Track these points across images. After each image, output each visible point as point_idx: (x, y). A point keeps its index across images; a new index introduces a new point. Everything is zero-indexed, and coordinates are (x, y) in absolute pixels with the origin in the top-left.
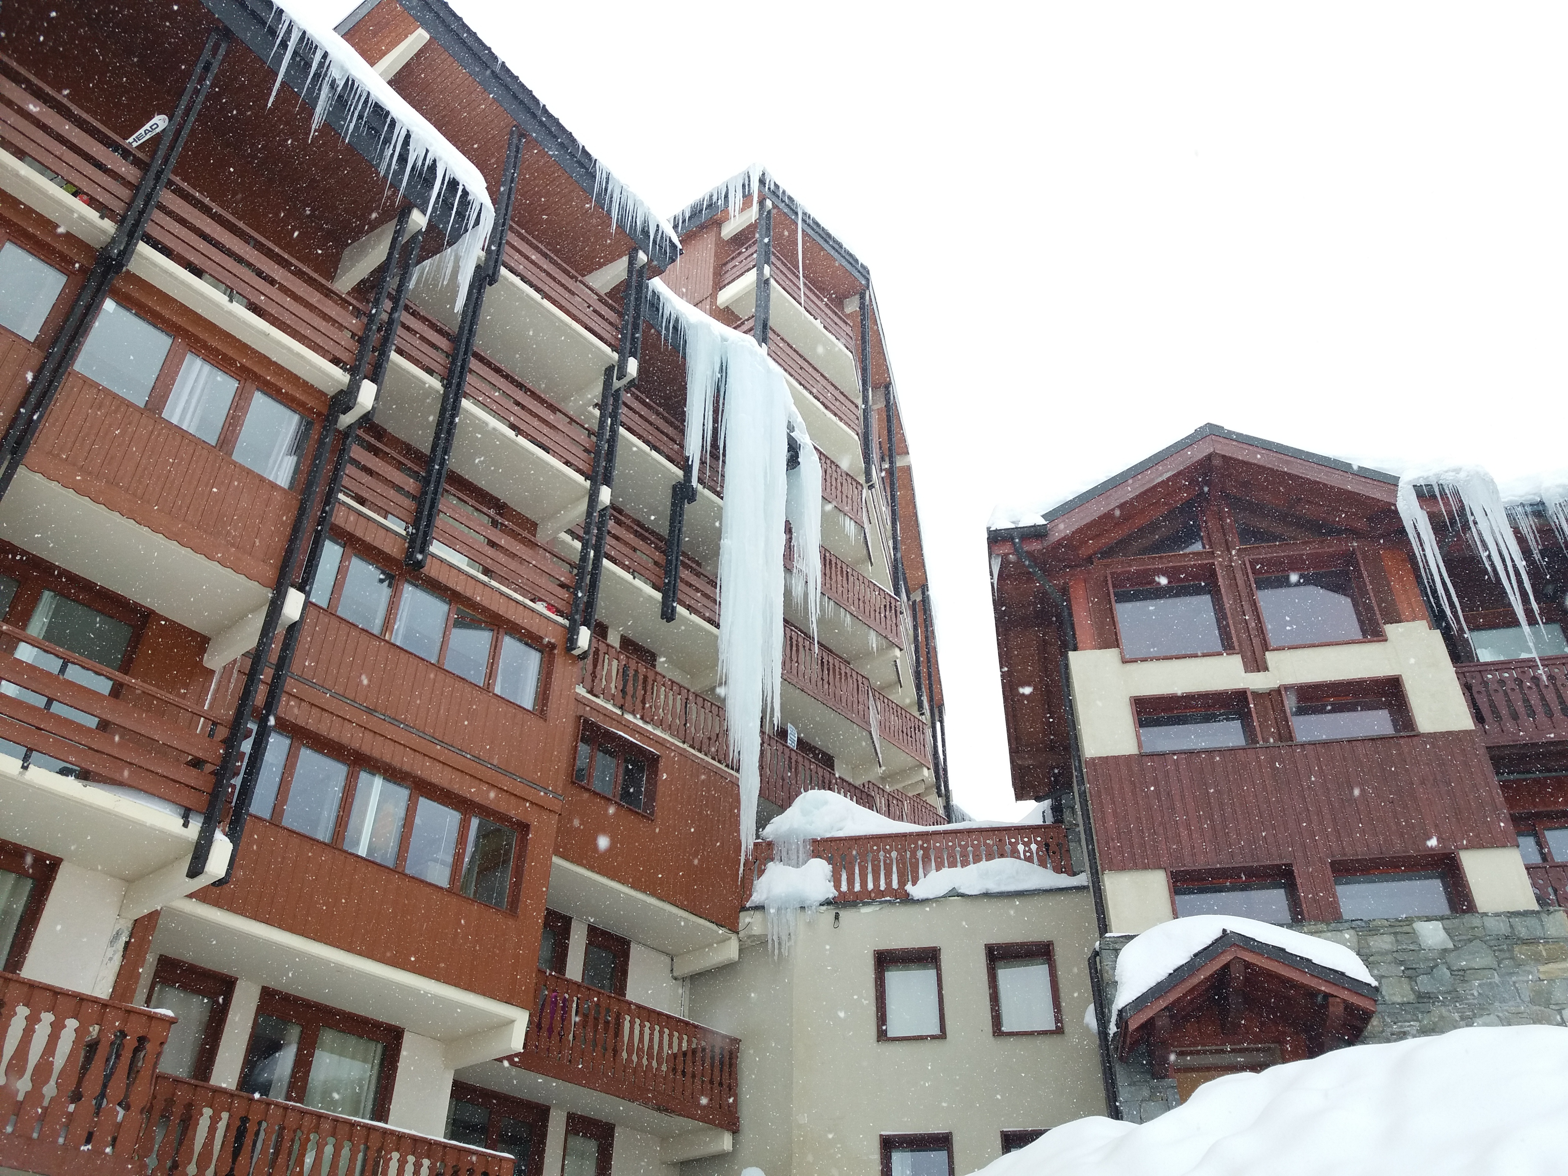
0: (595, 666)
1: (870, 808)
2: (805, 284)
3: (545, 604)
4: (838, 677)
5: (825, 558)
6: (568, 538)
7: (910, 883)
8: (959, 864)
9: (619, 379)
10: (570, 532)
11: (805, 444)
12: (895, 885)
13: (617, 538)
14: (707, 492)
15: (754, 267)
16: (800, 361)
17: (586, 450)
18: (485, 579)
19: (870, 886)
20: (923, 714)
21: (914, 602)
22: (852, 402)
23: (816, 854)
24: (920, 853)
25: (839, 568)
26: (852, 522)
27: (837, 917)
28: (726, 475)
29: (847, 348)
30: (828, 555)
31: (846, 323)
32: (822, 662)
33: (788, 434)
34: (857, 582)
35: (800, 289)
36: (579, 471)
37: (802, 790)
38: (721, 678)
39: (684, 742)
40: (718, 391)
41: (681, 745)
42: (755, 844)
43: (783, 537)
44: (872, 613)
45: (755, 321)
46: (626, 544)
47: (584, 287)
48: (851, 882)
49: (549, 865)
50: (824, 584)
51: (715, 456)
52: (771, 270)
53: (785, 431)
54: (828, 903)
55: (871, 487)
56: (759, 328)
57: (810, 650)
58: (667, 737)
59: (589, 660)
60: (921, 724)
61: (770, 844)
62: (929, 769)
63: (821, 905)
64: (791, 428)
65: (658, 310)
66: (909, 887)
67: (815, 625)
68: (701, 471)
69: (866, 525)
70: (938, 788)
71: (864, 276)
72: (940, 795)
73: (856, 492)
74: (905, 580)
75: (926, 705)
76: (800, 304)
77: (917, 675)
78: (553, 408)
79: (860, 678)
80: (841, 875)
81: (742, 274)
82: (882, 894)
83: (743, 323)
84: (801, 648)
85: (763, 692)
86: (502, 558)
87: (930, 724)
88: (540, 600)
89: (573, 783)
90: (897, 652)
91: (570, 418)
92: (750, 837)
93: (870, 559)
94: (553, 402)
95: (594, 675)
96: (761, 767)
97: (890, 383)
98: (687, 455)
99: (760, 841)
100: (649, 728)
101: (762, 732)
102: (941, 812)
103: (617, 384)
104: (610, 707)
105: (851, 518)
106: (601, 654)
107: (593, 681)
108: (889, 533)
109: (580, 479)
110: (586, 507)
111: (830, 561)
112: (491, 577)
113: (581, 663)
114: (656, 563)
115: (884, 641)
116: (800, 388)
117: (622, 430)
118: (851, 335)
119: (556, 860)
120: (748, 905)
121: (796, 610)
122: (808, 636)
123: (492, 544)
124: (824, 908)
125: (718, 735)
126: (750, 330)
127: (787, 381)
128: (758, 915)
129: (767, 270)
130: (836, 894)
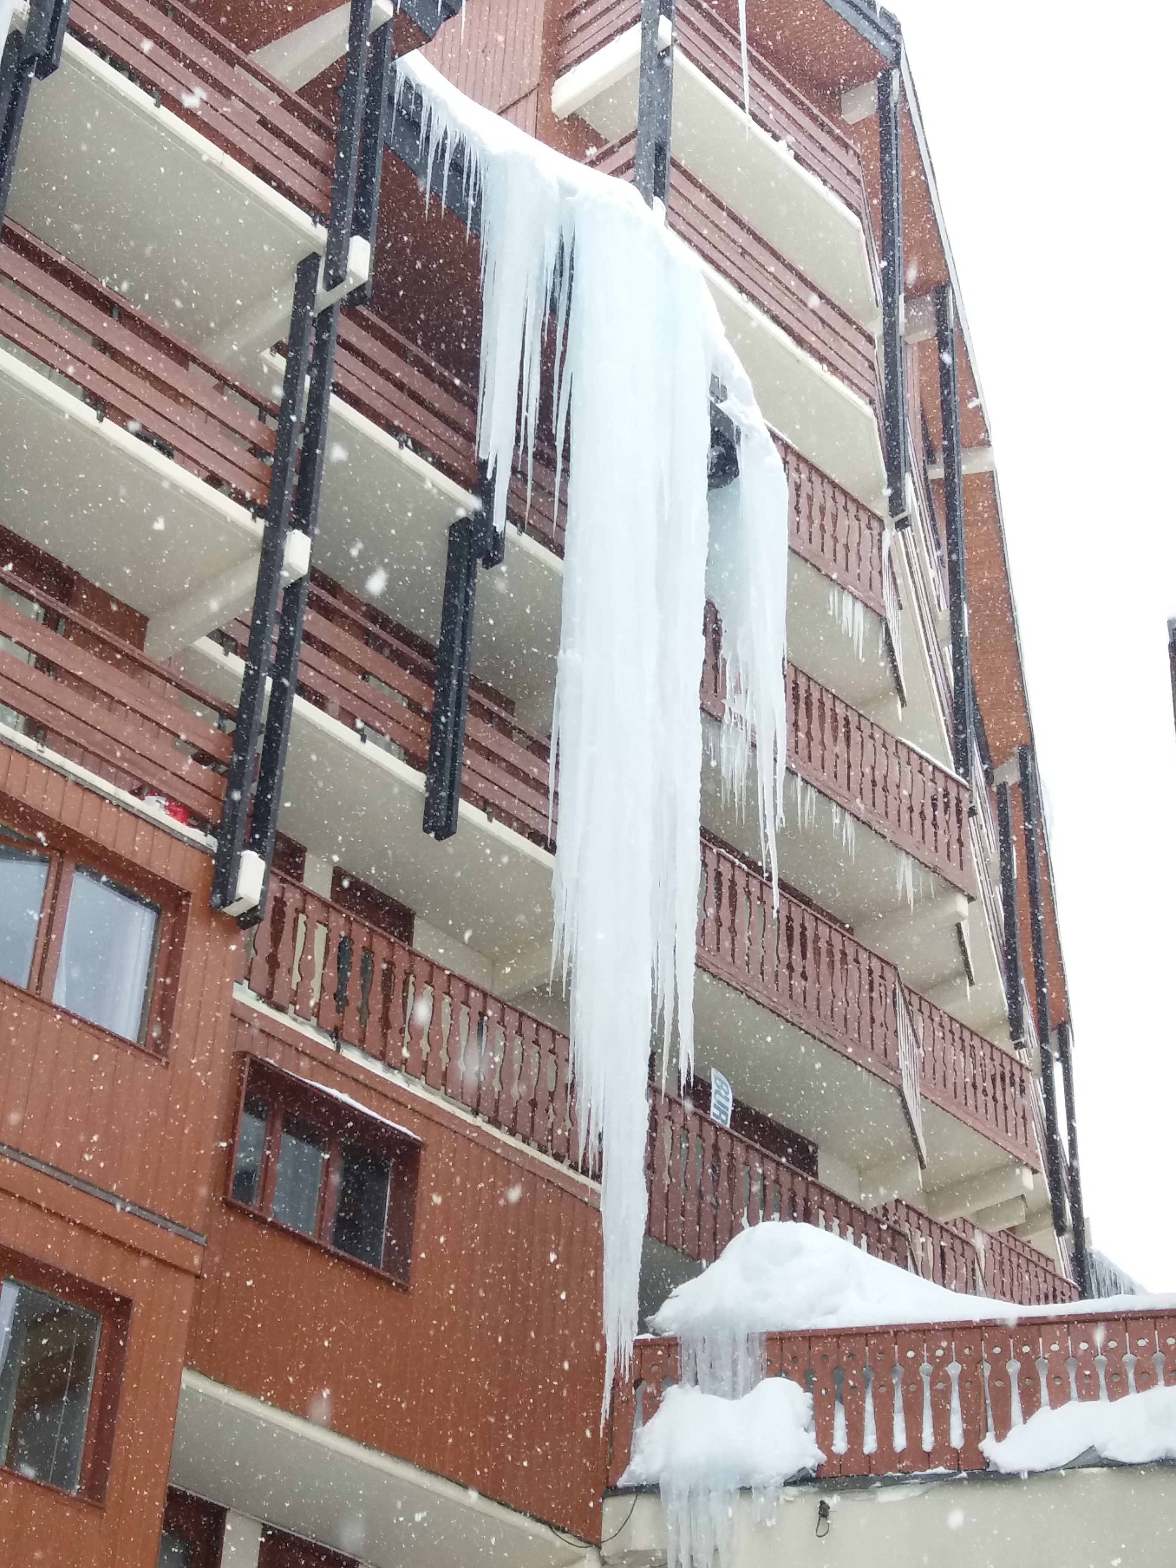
0: (276, 938)
1: (902, 1262)
2: (752, 58)
3: (164, 801)
4: (825, 959)
5: (796, 688)
6: (213, 649)
7: (990, 1435)
8: (1103, 1393)
9: (329, 287)
10: (221, 637)
11: (751, 428)
12: (957, 1440)
13: (325, 649)
14: (528, 542)
15: (635, 21)
16: (743, 238)
17: (256, 451)
18: (29, 744)
19: (900, 1441)
20: (1019, 1046)
21: (1003, 785)
22: (860, 329)
23: (775, 1369)
24: (1013, 1367)
25: (828, 713)
26: (859, 606)
27: (824, 1511)
28: (570, 502)
29: (850, 206)
30: (802, 681)
31: (846, 146)
32: (790, 929)
33: (713, 407)
34: (869, 744)
35: (740, 70)
36: (239, 498)
37: (744, 1221)
38: (559, 969)
39: (476, 1112)
40: (554, 311)
41: (469, 1118)
42: (639, 1346)
43: (700, 643)
44: (905, 817)
45: (639, 147)
46: (343, 660)
47: (249, 77)
48: (855, 1432)
49: (174, 1392)
50: (794, 749)
51: (545, 459)
52: (675, 27)
53: (703, 399)
54: (801, 1479)
55: (902, 524)
56: (646, 160)
57: (760, 899)
58: (437, 1100)
59: (265, 928)
60: (1016, 1070)
61: (671, 1345)
62: (1035, 1171)
63: (787, 1484)
64: (718, 391)
65: (418, 126)
66: (989, 1446)
67: (772, 845)
68: (515, 494)
69: (891, 613)
70: (1058, 1215)
71: (887, 37)
72: (1061, 1231)
73: (866, 532)
74: (981, 736)
75: (1029, 1021)
76: (742, 106)
77: (1009, 953)
78: (182, 357)
79: (875, 964)
80: (832, 1416)
81: (609, 38)
82: (927, 1459)
83: (611, 152)
84: (742, 898)
85: (654, 997)
86: (71, 699)
87: (1037, 1067)
88: (154, 791)
89: (230, 1206)
90: (961, 905)
91: (219, 377)
92: (626, 1329)
93: (900, 690)
94: (183, 343)
95: (273, 962)
96: (650, 1167)
97: (949, 283)
98: (483, 456)
99: (648, 1336)
100: (397, 1079)
101: (653, 1090)
102: (1064, 1267)
103: (324, 297)
104: (308, 1031)
105: (855, 598)
106: (289, 911)
107: (272, 974)
108: (945, 629)
109: (241, 515)
110: (255, 580)
111: (809, 695)
112: (42, 741)
113: (244, 936)
114: (414, 706)
115: (932, 881)
116: (741, 299)
117: (335, 403)
118: (859, 175)
119: (190, 1380)
120: (621, 1483)
121: (730, 810)
122: (755, 868)
123: (45, 664)
124: (792, 1491)
125: (552, 1094)
126: (628, 166)
127: (710, 283)
128: (644, 1507)
129: (665, 29)
130: (822, 1457)
